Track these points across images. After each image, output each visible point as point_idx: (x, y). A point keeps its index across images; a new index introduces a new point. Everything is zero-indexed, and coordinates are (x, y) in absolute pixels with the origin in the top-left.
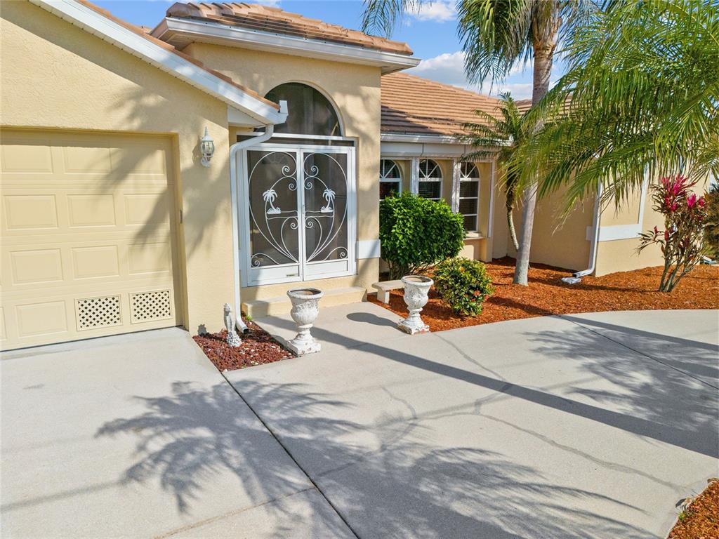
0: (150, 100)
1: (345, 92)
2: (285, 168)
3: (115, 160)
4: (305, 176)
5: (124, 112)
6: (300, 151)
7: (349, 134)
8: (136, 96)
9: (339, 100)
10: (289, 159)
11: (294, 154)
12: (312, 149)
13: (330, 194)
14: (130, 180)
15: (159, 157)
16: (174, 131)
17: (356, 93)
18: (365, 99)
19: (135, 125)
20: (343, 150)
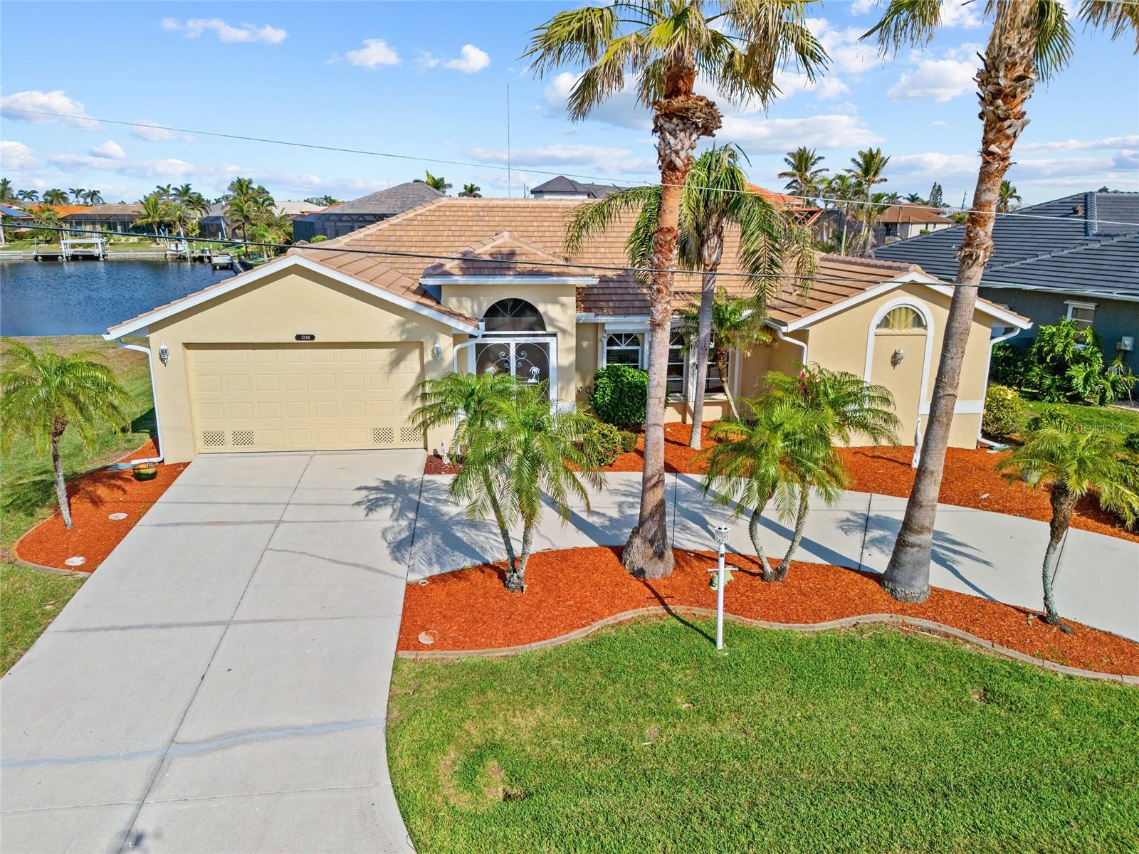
0: (409, 326)
1: (546, 302)
2: (502, 353)
3: (394, 356)
4: (517, 358)
5: (398, 332)
6: (512, 342)
7: (549, 329)
8: (403, 324)
9: (541, 308)
10: (506, 348)
11: (509, 344)
12: (523, 340)
13: (535, 370)
14: (402, 365)
15: (417, 352)
16: (422, 340)
17: (556, 302)
18: (563, 305)
19: (404, 337)
20: (547, 340)
